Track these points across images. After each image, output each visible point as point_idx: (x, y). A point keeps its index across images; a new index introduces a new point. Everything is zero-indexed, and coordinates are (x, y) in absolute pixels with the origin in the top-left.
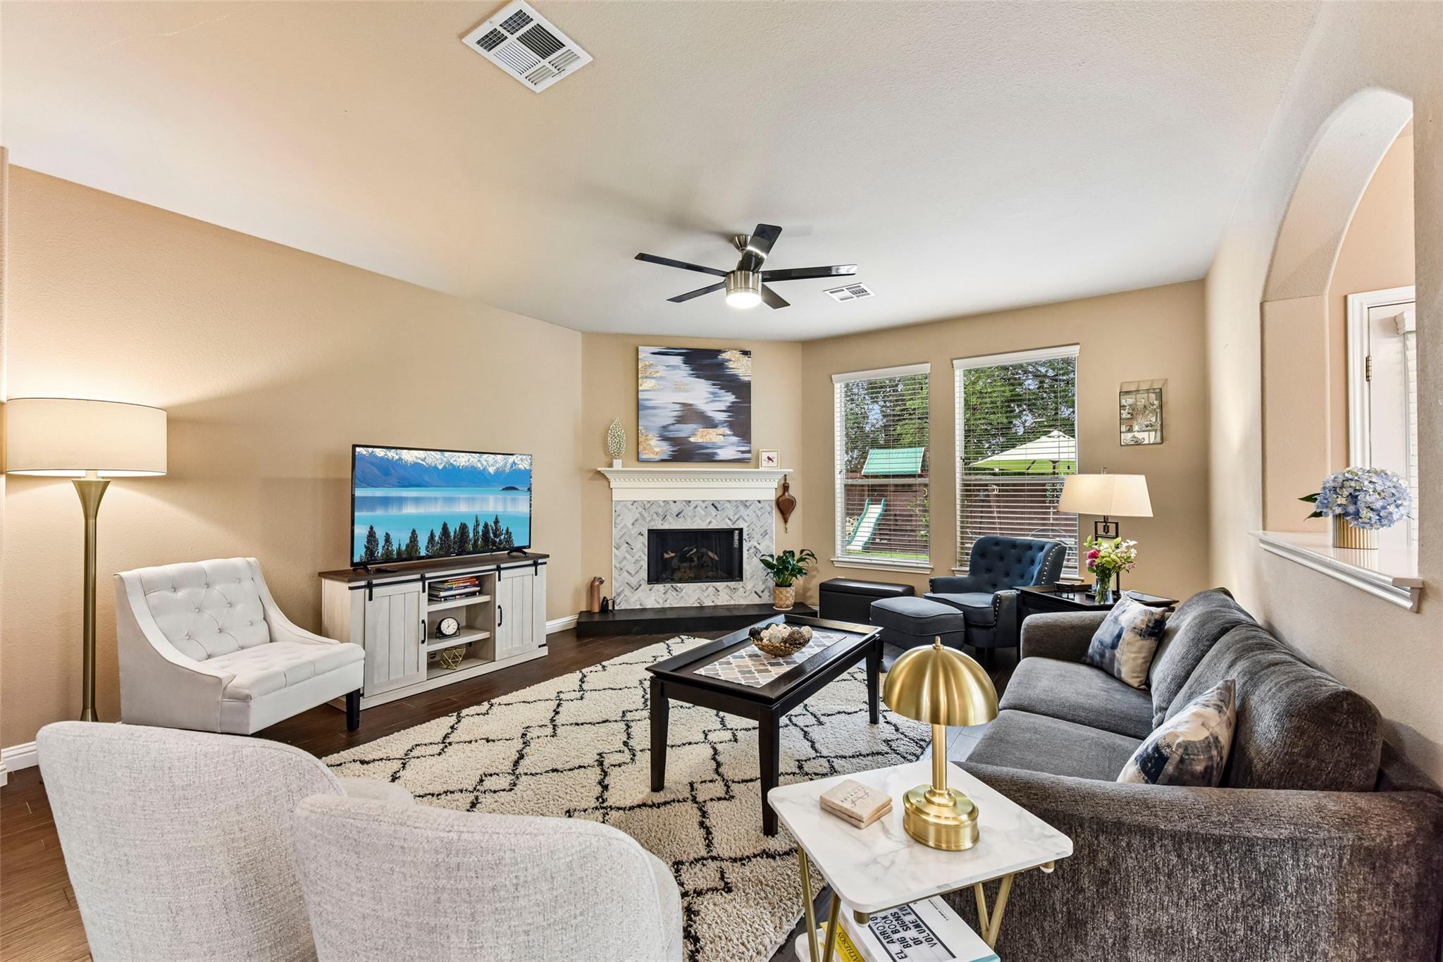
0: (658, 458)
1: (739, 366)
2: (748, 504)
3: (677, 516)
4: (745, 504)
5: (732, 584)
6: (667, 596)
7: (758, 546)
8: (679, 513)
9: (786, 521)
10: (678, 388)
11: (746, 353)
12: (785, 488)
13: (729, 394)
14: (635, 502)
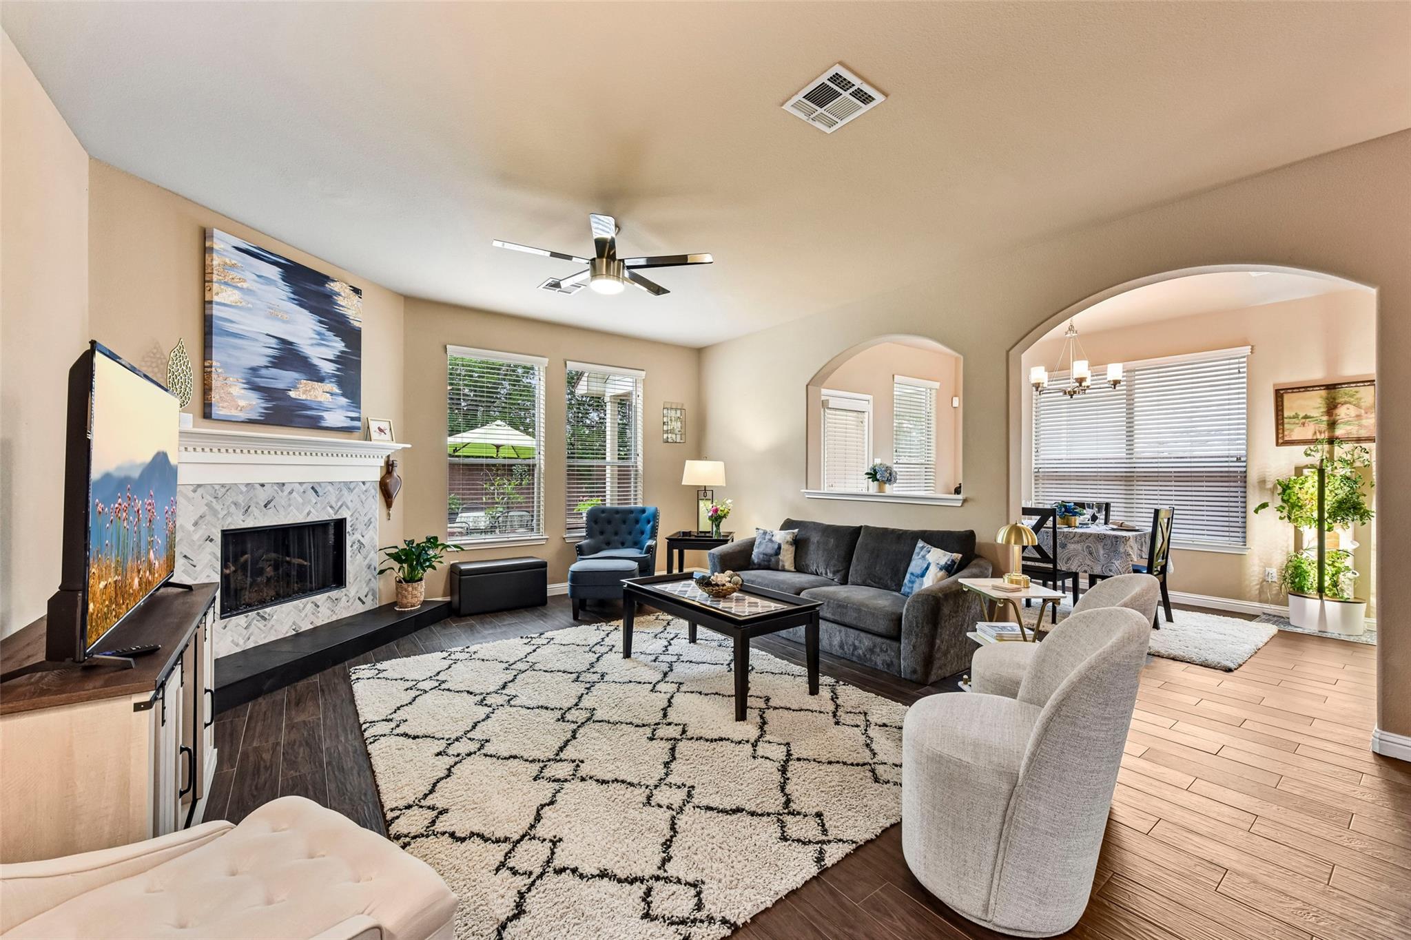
0: (243, 416)
1: (349, 306)
2: (352, 486)
3: (265, 506)
4: (349, 486)
5: (334, 594)
6: (251, 630)
7: (362, 540)
8: (269, 502)
9: (389, 504)
10: (273, 314)
11: (357, 291)
12: (389, 467)
13: (338, 339)
14: (199, 486)
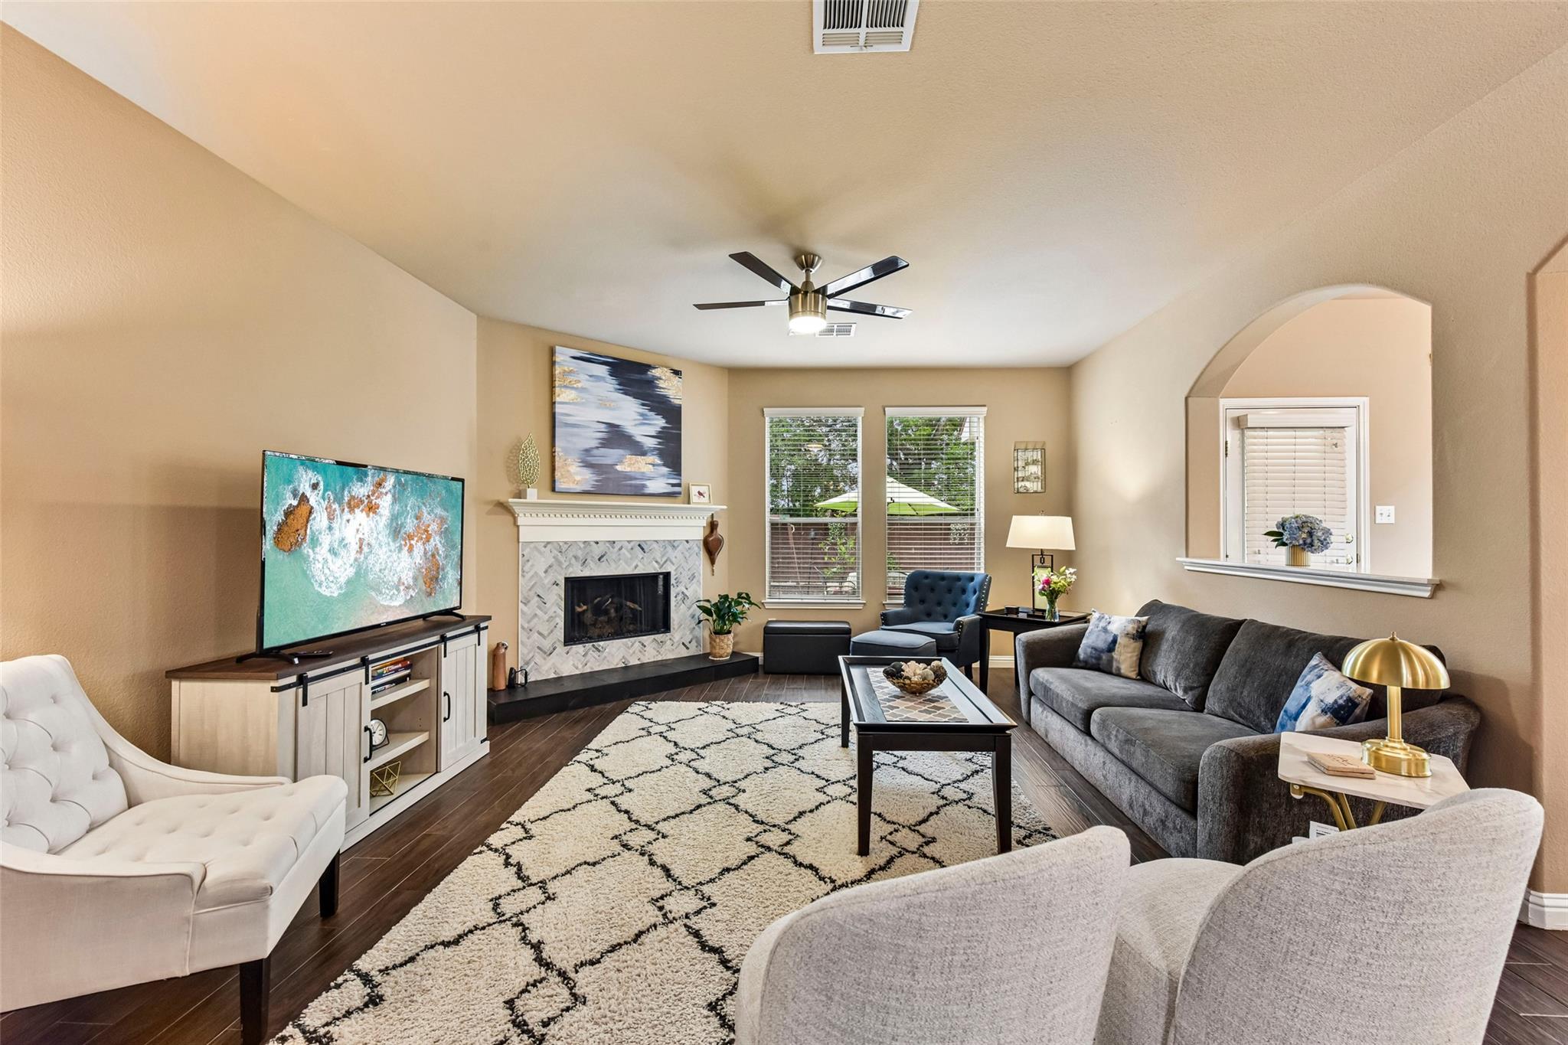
0: (579, 488)
1: (669, 387)
2: (675, 544)
3: (599, 560)
4: (673, 544)
5: (659, 637)
6: (588, 658)
7: (685, 591)
8: (602, 557)
9: (713, 562)
10: (603, 404)
11: (677, 373)
12: (713, 526)
13: (659, 417)
14: (548, 543)
